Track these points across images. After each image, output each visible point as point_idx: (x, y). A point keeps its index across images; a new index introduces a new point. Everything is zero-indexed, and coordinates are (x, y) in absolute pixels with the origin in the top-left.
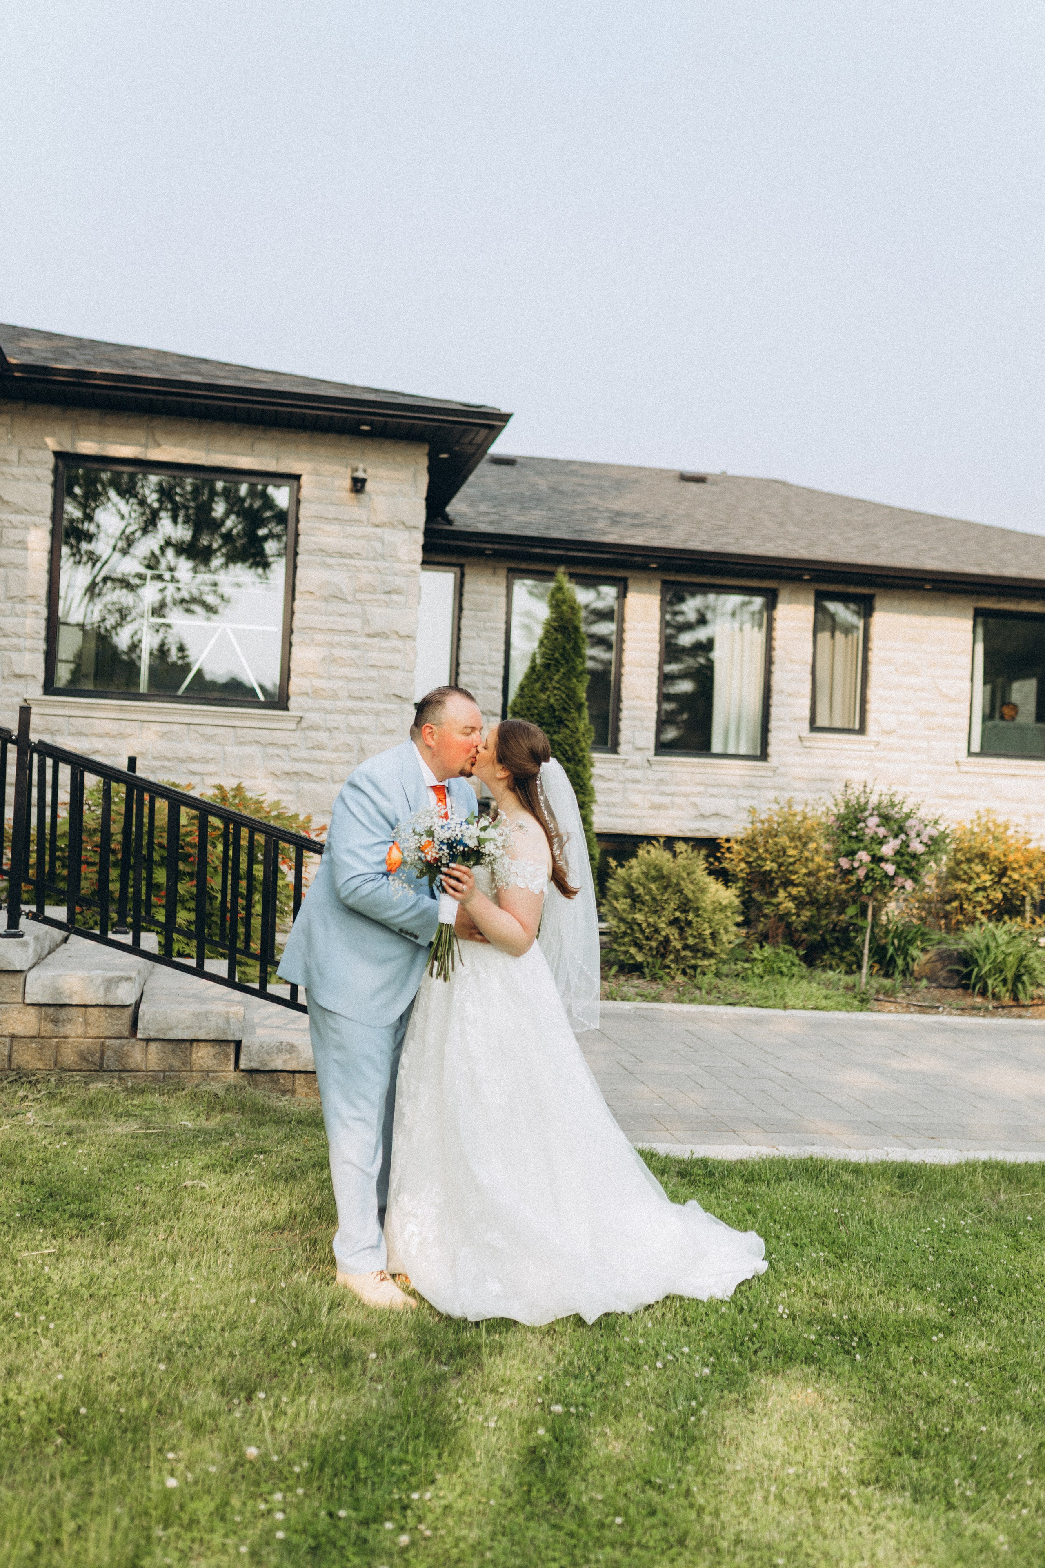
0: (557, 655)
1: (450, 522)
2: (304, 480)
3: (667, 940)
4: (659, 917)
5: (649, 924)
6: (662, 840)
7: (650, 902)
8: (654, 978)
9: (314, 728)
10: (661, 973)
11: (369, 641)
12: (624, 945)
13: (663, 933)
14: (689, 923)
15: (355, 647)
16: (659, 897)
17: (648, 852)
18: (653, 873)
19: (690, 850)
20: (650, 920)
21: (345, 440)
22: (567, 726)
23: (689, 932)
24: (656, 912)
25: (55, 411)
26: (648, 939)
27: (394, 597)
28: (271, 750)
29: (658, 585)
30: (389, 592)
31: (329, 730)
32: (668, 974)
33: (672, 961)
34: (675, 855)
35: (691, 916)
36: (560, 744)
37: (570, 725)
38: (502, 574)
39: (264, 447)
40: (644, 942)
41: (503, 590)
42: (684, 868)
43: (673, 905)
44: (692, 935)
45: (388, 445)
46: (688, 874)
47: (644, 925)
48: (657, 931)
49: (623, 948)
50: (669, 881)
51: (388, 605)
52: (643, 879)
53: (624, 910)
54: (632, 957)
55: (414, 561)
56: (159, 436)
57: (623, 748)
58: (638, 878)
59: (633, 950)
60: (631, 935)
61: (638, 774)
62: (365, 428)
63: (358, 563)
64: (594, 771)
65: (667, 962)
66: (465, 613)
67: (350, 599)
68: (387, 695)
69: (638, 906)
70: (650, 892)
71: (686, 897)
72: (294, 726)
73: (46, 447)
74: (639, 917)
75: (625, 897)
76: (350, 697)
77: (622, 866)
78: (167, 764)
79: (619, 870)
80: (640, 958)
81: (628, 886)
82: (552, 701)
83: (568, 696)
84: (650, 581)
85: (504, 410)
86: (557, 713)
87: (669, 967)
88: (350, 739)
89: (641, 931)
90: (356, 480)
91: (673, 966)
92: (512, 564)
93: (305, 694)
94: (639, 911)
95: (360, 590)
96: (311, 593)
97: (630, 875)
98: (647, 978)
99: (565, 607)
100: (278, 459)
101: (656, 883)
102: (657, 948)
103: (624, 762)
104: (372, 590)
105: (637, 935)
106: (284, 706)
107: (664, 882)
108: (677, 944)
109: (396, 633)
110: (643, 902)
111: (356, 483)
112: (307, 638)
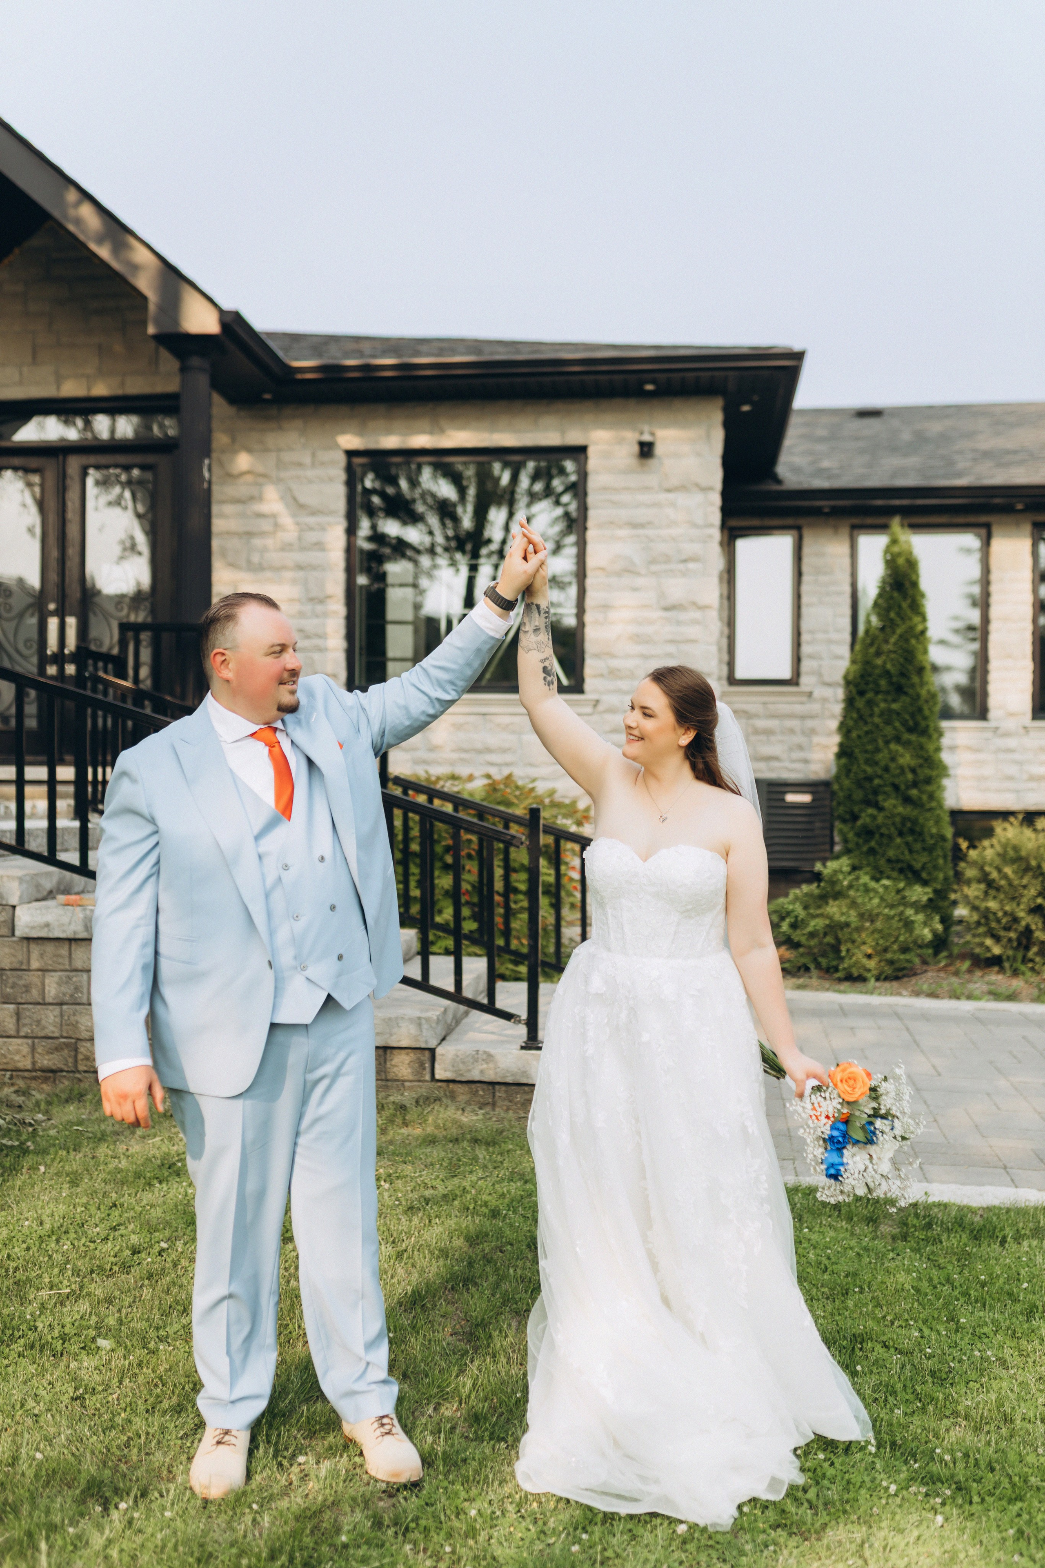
1: (779, 482)
2: (591, 452)
3: (1028, 932)
4: (1018, 905)
6: (1020, 817)
7: (1007, 888)
8: (1016, 973)
9: (610, 710)
11: (666, 614)
12: (979, 935)
13: (1023, 923)
15: (652, 622)
16: (1016, 882)
17: (1005, 829)
18: (1011, 853)
20: (1007, 908)
21: (632, 402)
22: (906, 693)
24: (1013, 899)
25: (344, 409)
26: (1007, 929)
27: (691, 566)
29: (1027, 528)
30: (685, 561)
32: (1032, 969)
33: (1037, 954)
34: (1036, 831)
37: (911, 691)
38: (845, 532)
39: (549, 420)
40: (1003, 933)
41: (847, 548)
43: (1033, 892)
45: (678, 403)
47: (1000, 914)
48: (1016, 920)
49: (977, 940)
50: (1029, 862)
51: (684, 574)
52: (998, 861)
53: (977, 897)
54: (988, 949)
55: (711, 525)
56: (443, 422)
57: (995, 713)
58: (993, 861)
59: (989, 942)
60: (987, 924)
61: (1012, 743)
62: (649, 387)
63: (651, 532)
64: (945, 741)
65: (1031, 954)
66: (806, 578)
67: (644, 571)
69: (992, 892)
70: (1005, 877)
72: (589, 710)
73: (337, 446)
74: (992, 905)
75: (979, 881)
77: (974, 847)
78: (464, 756)
79: (973, 854)
80: (997, 950)
81: (982, 869)
82: (889, 666)
83: (907, 659)
84: (1018, 524)
85: (797, 347)
86: (895, 679)
87: (1032, 960)
89: (998, 921)
90: (642, 444)
91: (1037, 959)
92: (856, 521)
93: (602, 675)
94: (995, 898)
95: (653, 561)
96: (602, 569)
97: (984, 858)
98: (1009, 973)
99: (901, 561)
100: (563, 432)
101: (1015, 867)
102: (1019, 940)
103: (997, 728)
104: (667, 559)
105: (994, 925)
106: (580, 690)
107: (1023, 865)
108: (1040, 935)
109: (694, 603)
110: (997, 888)
111: (644, 448)
112: (600, 617)
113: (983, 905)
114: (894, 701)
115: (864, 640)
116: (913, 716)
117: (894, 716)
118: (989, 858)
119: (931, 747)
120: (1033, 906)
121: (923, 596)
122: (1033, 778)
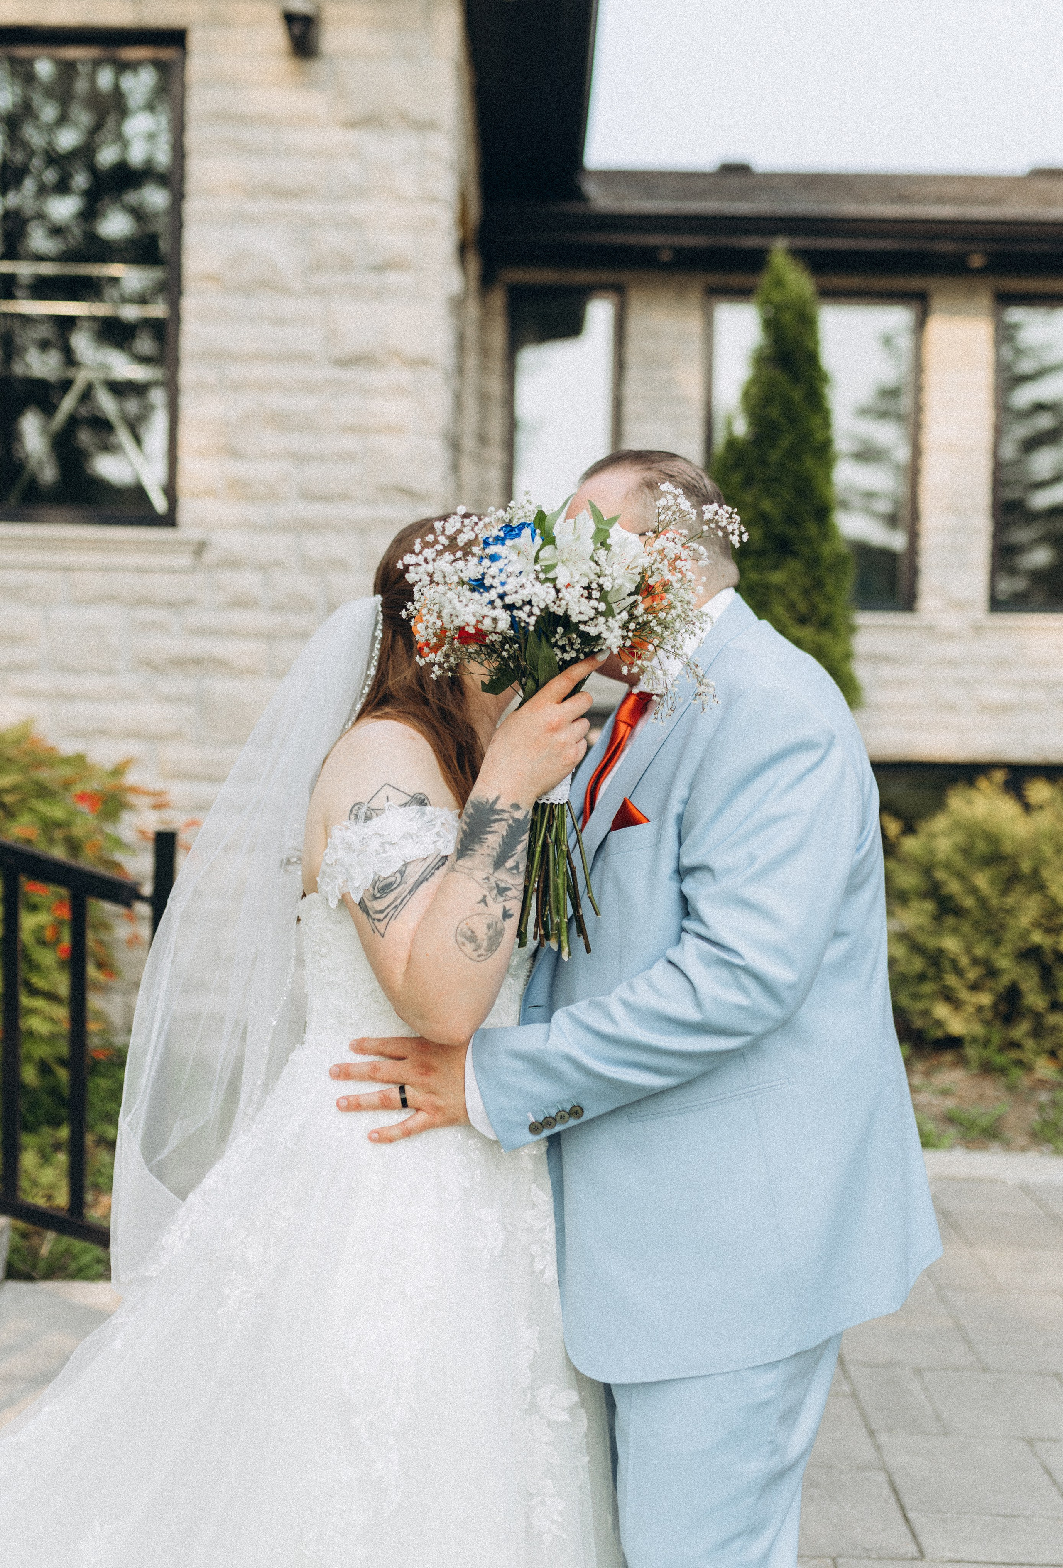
0: (774, 413)
2: (194, 41)
4: (997, 943)
5: (975, 961)
6: (998, 775)
7: (977, 914)
8: (988, 1069)
9: (233, 563)
10: (1001, 1060)
11: (342, 374)
13: (1006, 979)
15: (312, 389)
16: (995, 902)
17: (971, 802)
18: (981, 847)
20: (976, 951)
22: (796, 554)
24: (989, 932)
26: (974, 987)
27: (393, 278)
28: (144, 614)
29: (986, 301)
30: (381, 268)
31: (262, 568)
32: (1019, 1063)
33: (1027, 1034)
34: (1027, 808)
37: (805, 550)
38: (695, 297)
40: (965, 995)
41: (694, 325)
42: (1049, 837)
43: (1025, 919)
47: (964, 961)
48: (992, 972)
50: (1016, 865)
51: (379, 294)
52: (959, 861)
53: (921, 928)
54: (939, 1024)
55: (433, 199)
57: (927, 602)
58: (947, 858)
59: (942, 1011)
60: (936, 978)
61: (953, 650)
63: (311, 208)
65: (1016, 1034)
67: (297, 286)
69: (950, 920)
70: (974, 891)
71: (1053, 900)
72: (187, 560)
74: (951, 944)
75: (922, 897)
76: (308, 496)
77: (915, 833)
79: (911, 844)
80: (954, 1026)
81: (927, 872)
83: (797, 492)
84: (969, 294)
87: (1018, 1045)
88: (307, 585)
89: (959, 972)
90: (290, 18)
91: (1029, 1043)
92: (715, 281)
93: (213, 493)
94: (955, 931)
95: (317, 267)
96: (214, 278)
97: (932, 852)
98: (975, 1069)
99: (787, 317)
101: (990, 872)
102: (995, 1007)
103: (929, 628)
104: (346, 265)
105: (951, 980)
106: (169, 520)
107: (1005, 869)
108: (1035, 1000)
109: (396, 354)
110: (958, 912)
111: (297, 31)
112: (210, 375)
113: (932, 943)
114: (775, 567)
115: (724, 457)
116: (806, 593)
118: (941, 854)
119: (840, 650)
120: (1024, 946)
121: (825, 380)
122: (986, 708)
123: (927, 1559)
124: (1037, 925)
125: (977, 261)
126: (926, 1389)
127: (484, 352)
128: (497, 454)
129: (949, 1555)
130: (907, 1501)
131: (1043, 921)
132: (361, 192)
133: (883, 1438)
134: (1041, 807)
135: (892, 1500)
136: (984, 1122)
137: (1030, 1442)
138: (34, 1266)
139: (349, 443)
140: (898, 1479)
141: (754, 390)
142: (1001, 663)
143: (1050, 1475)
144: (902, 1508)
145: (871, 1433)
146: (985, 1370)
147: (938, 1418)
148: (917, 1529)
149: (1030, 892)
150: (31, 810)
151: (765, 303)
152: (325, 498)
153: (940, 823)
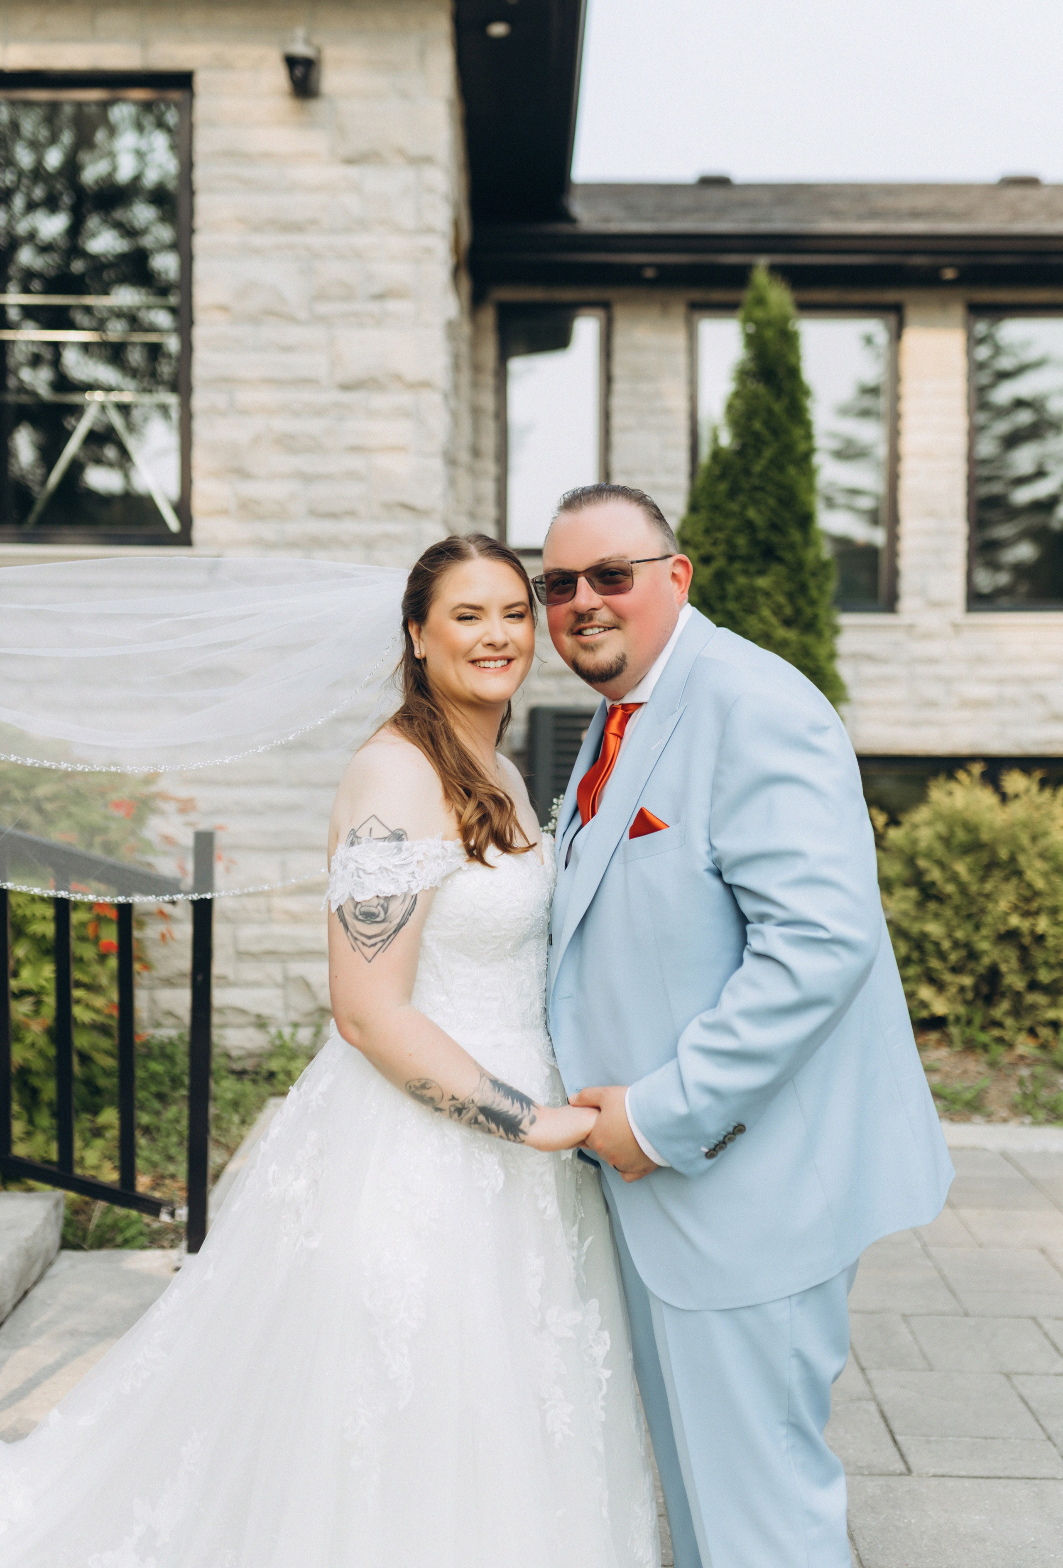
0: (757, 425)
1: (573, 221)
2: (200, 82)
3: (993, 975)
4: (977, 927)
5: (956, 945)
6: (976, 768)
7: (957, 899)
8: (970, 1046)
10: (984, 1038)
11: (347, 397)
13: (986, 961)
14: (1040, 939)
15: (319, 412)
16: (974, 888)
17: (950, 793)
18: (961, 835)
19: (1035, 788)
20: (958, 934)
22: (780, 560)
23: (1038, 955)
24: (969, 917)
26: (956, 970)
27: (393, 306)
29: (958, 312)
30: (380, 297)
32: (1000, 1040)
33: (1007, 1013)
34: (1004, 798)
35: (1043, 924)
36: (767, 594)
37: (788, 556)
38: (679, 311)
40: (948, 977)
41: (679, 339)
42: (1025, 825)
43: (1003, 905)
44: (1046, 963)
46: (1034, 839)
47: (946, 945)
48: (973, 955)
50: (994, 853)
51: (378, 321)
52: (940, 850)
53: (906, 915)
54: (924, 1004)
55: (429, 230)
57: (908, 603)
58: (928, 848)
59: (925, 992)
60: (922, 961)
61: (935, 648)
63: (313, 240)
64: (841, 646)
65: (996, 1013)
66: (620, 386)
67: (302, 315)
68: (387, 506)
69: (932, 906)
70: (954, 878)
71: (1029, 886)
72: (201, 577)
74: (934, 929)
75: (907, 884)
76: (315, 514)
77: (897, 823)
79: (894, 834)
80: (939, 1007)
81: (910, 860)
82: (751, 513)
83: (781, 501)
84: (944, 305)
86: (761, 536)
87: (999, 1024)
89: (942, 956)
90: (291, 62)
91: (1009, 1022)
92: (697, 295)
93: (225, 512)
94: (937, 916)
95: (320, 296)
96: (224, 308)
97: (914, 842)
98: (958, 1046)
99: (769, 334)
100: (145, 44)
101: (969, 859)
102: (976, 988)
103: (910, 627)
104: (348, 294)
105: (935, 963)
106: (184, 539)
107: (984, 857)
108: (1015, 981)
109: (398, 378)
110: (941, 899)
111: (299, 72)
112: (220, 400)
113: (915, 928)
114: (761, 573)
115: (709, 469)
116: (791, 597)
117: (761, 599)
118: (923, 845)
119: (821, 652)
120: (1002, 929)
121: (807, 393)
122: (966, 704)
123: (913, 1475)
124: (1015, 908)
125: (949, 274)
126: (912, 1333)
127: (476, 368)
128: (490, 467)
129: (932, 1471)
130: (896, 1426)
131: (1021, 905)
132: (362, 225)
133: (873, 1374)
134: (1017, 796)
135: (883, 1425)
136: (968, 1096)
137: (1008, 1376)
138: (84, 1238)
139: (355, 463)
140: (886, 1408)
141: (738, 403)
142: (980, 660)
143: (1026, 1403)
144: (891, 1432)
145: (863, 1369)
146: (967, 1314)
147: (924, 1356)
148: (904, 1449)
149: (1007, 879)
150: (70, 815)
151: (747, 320)
152: (333, 516)
153: (922, 814)
